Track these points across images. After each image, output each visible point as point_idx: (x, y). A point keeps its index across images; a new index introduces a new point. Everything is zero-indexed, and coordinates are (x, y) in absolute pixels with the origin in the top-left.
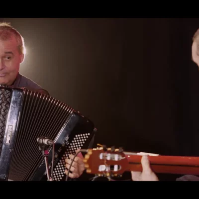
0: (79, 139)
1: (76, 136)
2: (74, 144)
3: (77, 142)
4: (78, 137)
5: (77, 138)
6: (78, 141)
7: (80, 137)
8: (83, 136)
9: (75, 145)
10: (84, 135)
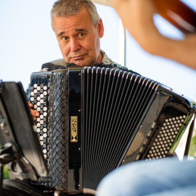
0: (171, 125)
1: (167, 120)
2: (164, 132)
3: (168, 129)
4: (169, 122)
5: (168, 124)
6: (170, 127)
7: (173, 121)
8: (176, 120)
9: (167, 133)
10: (177, 118)
